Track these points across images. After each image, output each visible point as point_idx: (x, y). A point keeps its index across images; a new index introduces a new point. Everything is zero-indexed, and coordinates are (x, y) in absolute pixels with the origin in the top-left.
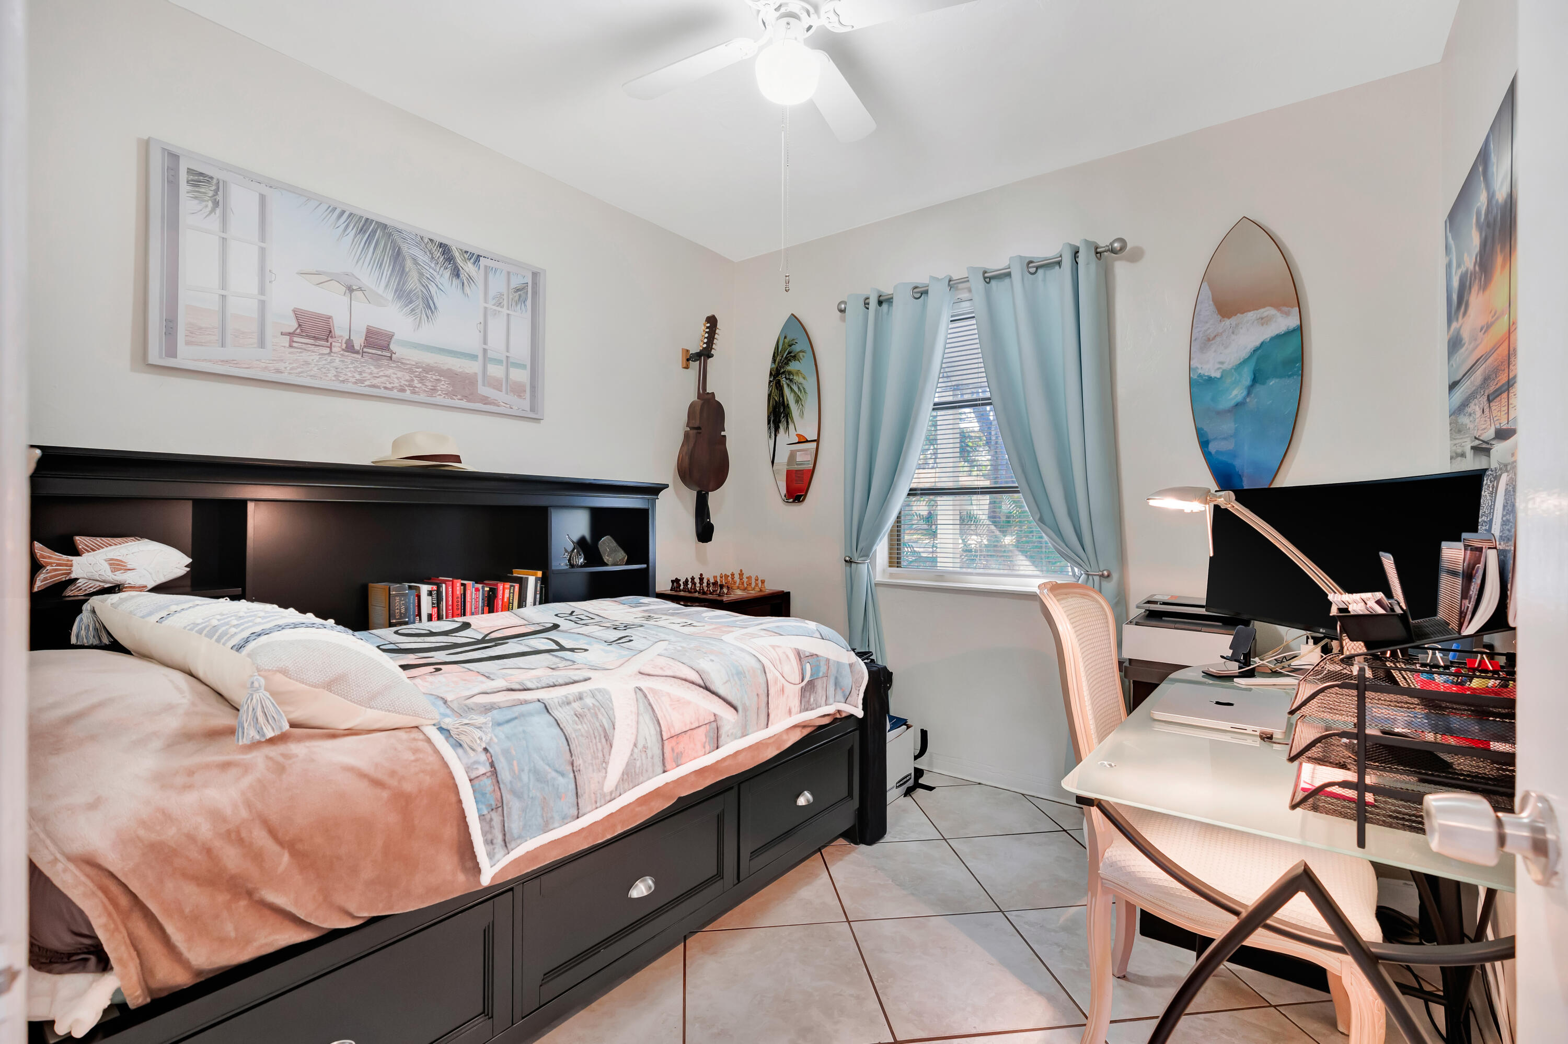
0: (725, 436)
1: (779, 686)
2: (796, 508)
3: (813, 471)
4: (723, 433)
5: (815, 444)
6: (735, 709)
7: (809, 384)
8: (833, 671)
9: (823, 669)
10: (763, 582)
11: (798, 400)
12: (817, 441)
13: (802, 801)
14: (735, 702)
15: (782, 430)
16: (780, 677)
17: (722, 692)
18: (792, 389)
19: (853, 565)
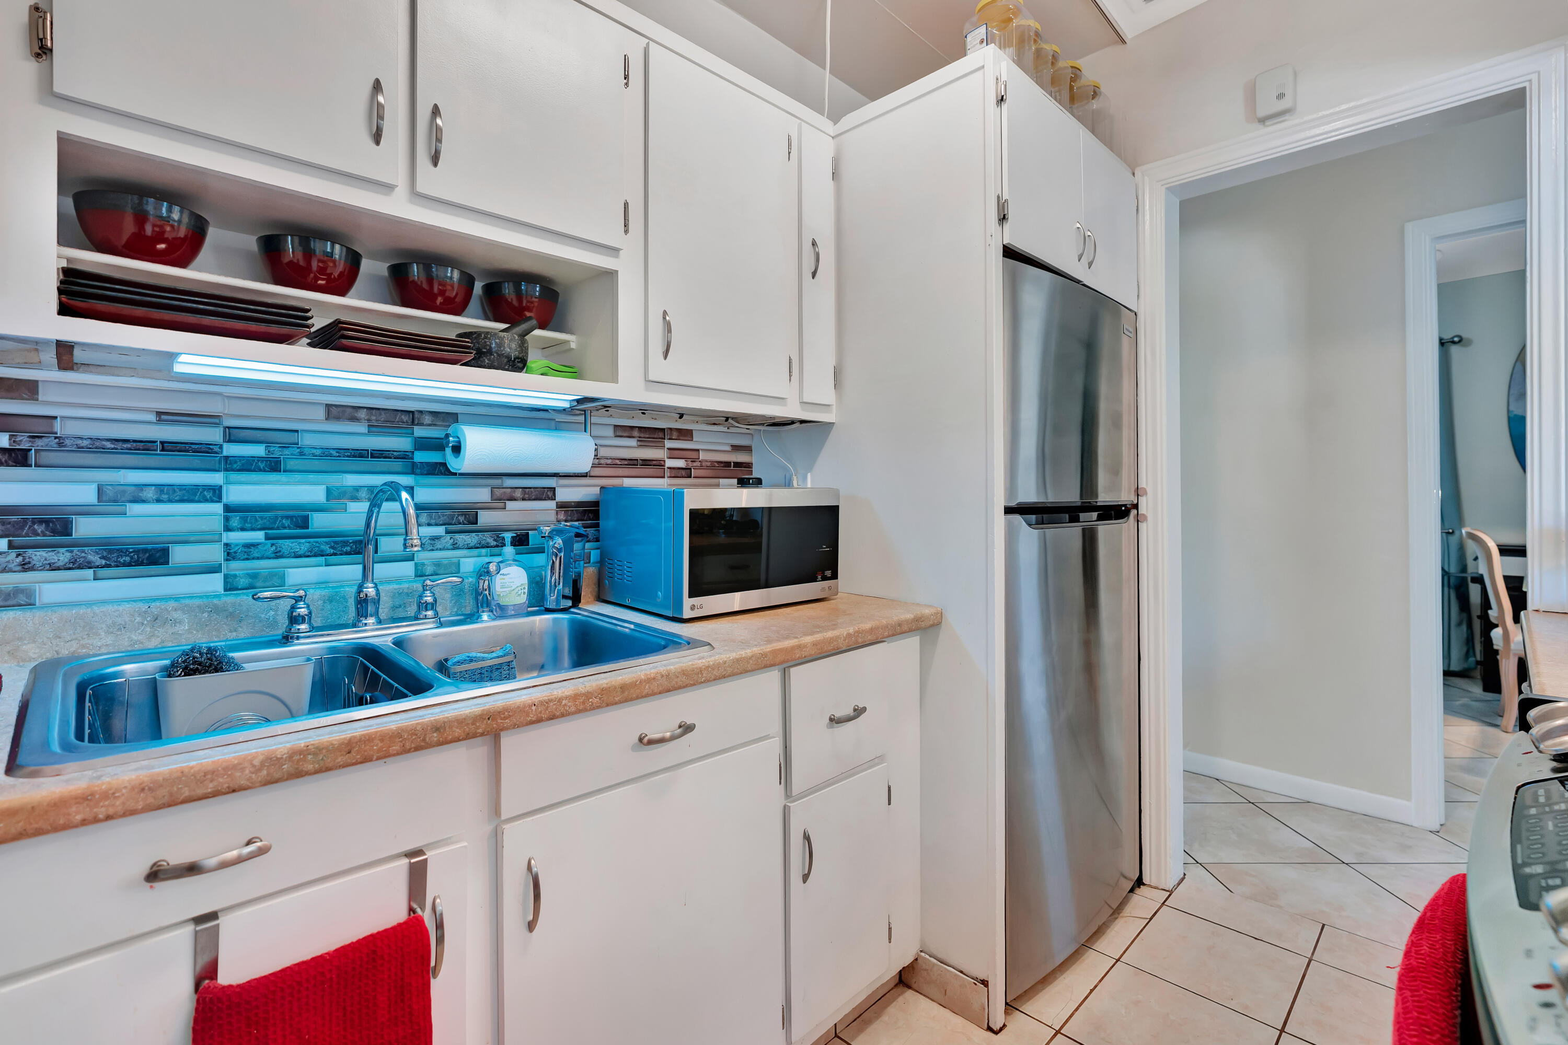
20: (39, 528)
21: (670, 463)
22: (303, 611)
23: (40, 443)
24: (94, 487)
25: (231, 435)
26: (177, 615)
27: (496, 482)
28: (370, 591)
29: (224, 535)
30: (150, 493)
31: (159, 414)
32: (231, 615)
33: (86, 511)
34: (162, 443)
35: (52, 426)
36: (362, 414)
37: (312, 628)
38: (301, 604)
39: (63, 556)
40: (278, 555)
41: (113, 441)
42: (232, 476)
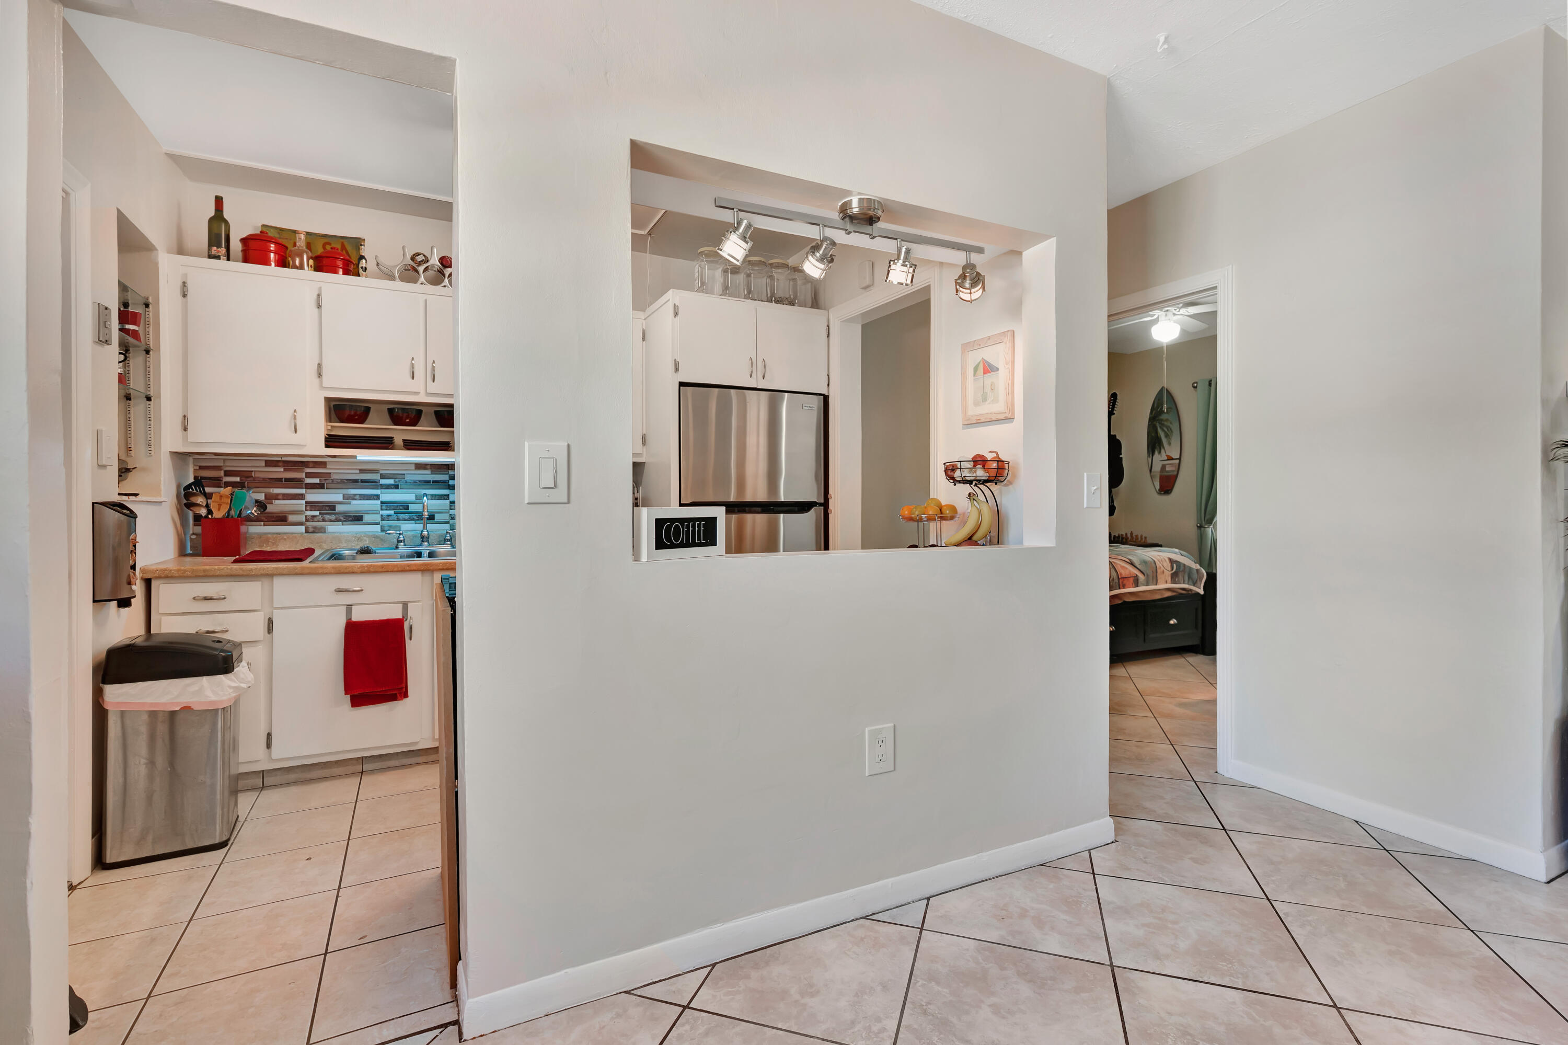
0: (1122, 458)
1: (1161, 570)
2: (1165, 498)
3: (1176, 477)
4: (1121, 456)
5: (1178, 461)
6: (1144, 574)
7: (1175, 427)
8: (1187, 570)
9: (1182, 568)
10: (1145, 538)
11: (1167, 436)
12: (1180, 459)
13: (1172, 622)
14: (1144, 572)
15: (1156, 453)
16: (1162, 567)
17: (1138, 567)
18: (1163, 430)
19: (1202, 529)
20: (327, 508)
22: (401, 538)
23: (327, 481)
24: (342, 495)
25: (383, 476)
26: (365, 538)
28: (425, 533)
29: (381, 511)
30: (357, 497)
31: (360, 470)
32: (382, 540)
33: (339, 503)
34: (361, 480)
35: (330, 476)
36: (429, 467)
37: (405, 545)
38: (401, 536)
39: (333, 517)
40: (398, 519)
41: (347, 480)
42: (383, 491)
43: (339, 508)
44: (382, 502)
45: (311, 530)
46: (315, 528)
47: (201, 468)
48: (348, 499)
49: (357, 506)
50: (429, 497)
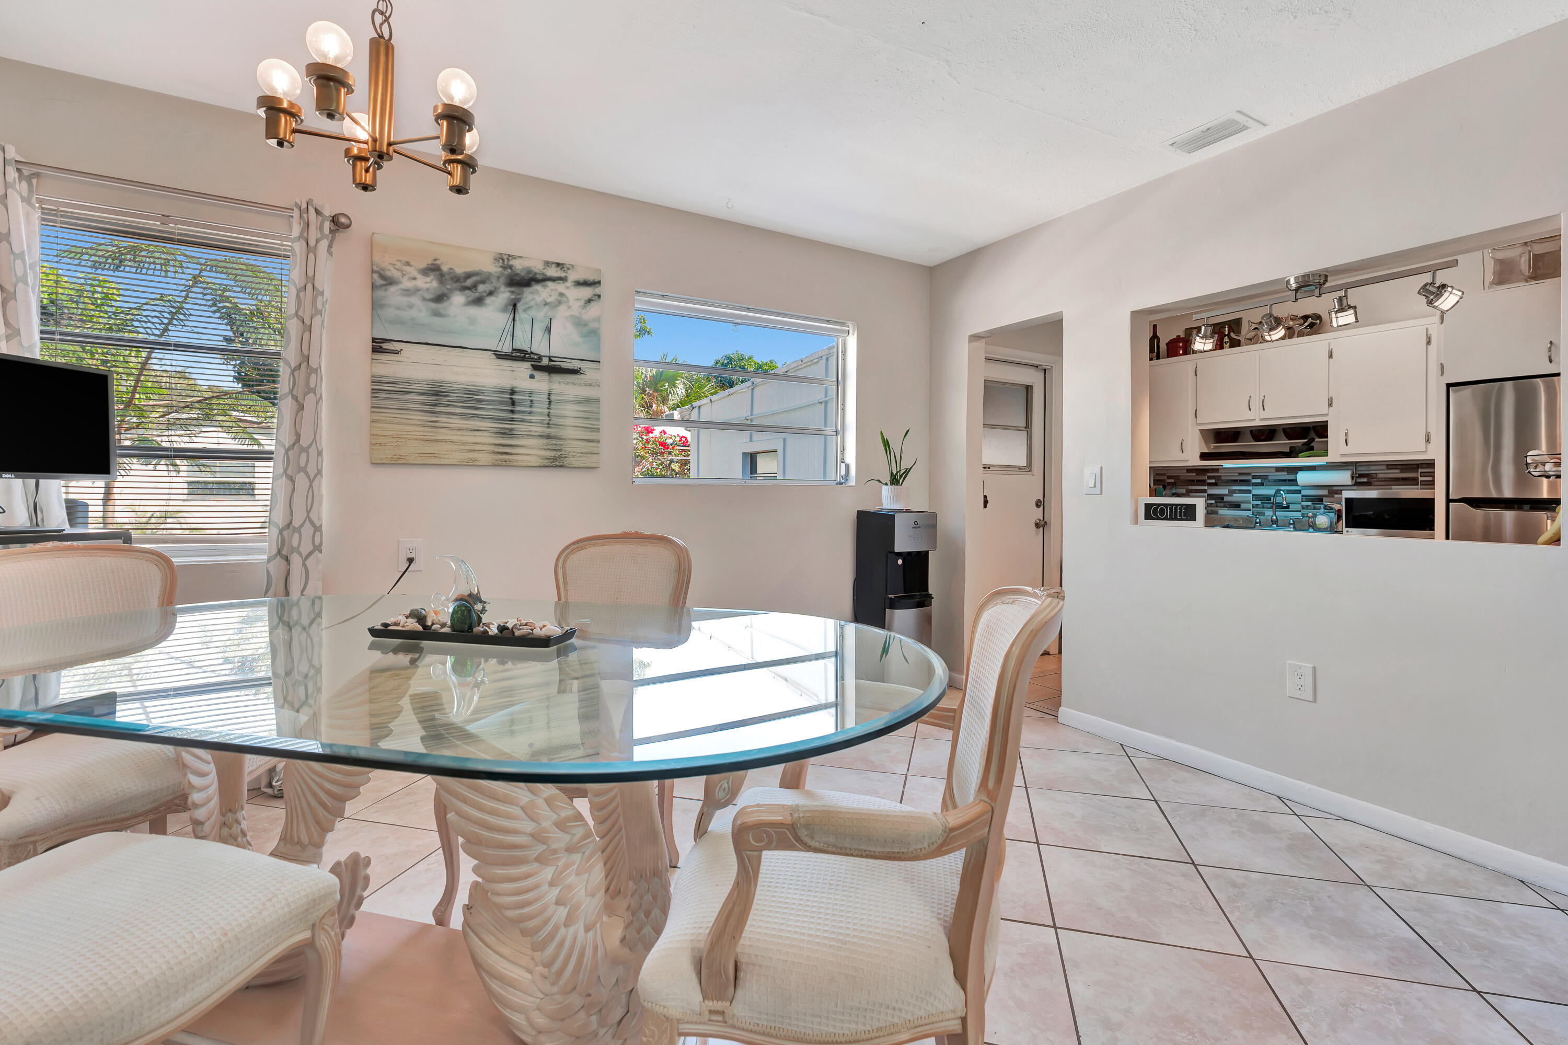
21: (1421, 479)
22: (1258, 521)
23: (1219, 481)
24: (1228, 490)
25: (1254, 477)
27: (1330, 488)
28: (1274, 518)
29: (1252, 501)
30: (1237, 491)
33: (1226, 495)
34: (1240, 480)
35: (1221, 478)
37: (1260, 525)
39: (1222, 505)
40: (1263, 508)
41: (1231, 480)
42: (1254, 487)
43: (1226, 499)
44: (1253, 495)
45: (1210, 512)
46: (1212, 511)
47: (1157, 474)
48: (1232, 493)
49: (1237, 497)
50: (1286, 492)
